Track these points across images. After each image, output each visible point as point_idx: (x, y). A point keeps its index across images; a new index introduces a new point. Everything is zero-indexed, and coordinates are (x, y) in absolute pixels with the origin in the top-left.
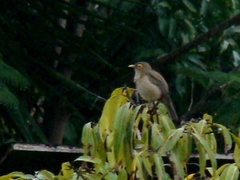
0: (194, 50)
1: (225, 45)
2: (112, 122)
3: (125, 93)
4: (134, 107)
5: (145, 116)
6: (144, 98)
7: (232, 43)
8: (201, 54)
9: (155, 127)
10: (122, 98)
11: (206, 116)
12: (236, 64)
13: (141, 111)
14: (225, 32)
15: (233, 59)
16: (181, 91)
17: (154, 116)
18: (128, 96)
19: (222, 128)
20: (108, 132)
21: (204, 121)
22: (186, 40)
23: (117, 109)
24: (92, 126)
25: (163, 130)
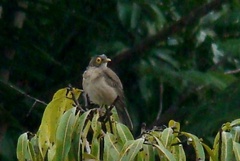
0: (163, 43)
1: (202, 36)
2: (53, 132)
3: (69, 95)
4: (82, 113)
5: (95, 124)
6: (94, 100)
7: (212, 34)
8: (172, 47)
9: (108, 137)
10: (66, 102)
11: (172, 123)
12: (216, 60)
13: (90, 117)
14: (202, 20)
15: (212, 55)
16: (147, 95)
17: (107, 124)
18: (73, 98)
19: (192, 138)
20: (49, 144)
21: (170, 129)
22: (152, 30)
23: (60, 114)
24: (29, 137)
25: (118, 141)
